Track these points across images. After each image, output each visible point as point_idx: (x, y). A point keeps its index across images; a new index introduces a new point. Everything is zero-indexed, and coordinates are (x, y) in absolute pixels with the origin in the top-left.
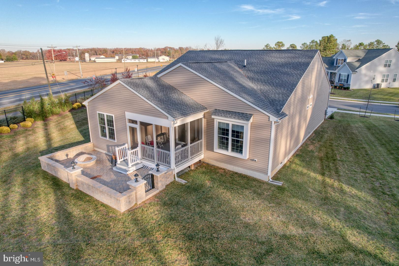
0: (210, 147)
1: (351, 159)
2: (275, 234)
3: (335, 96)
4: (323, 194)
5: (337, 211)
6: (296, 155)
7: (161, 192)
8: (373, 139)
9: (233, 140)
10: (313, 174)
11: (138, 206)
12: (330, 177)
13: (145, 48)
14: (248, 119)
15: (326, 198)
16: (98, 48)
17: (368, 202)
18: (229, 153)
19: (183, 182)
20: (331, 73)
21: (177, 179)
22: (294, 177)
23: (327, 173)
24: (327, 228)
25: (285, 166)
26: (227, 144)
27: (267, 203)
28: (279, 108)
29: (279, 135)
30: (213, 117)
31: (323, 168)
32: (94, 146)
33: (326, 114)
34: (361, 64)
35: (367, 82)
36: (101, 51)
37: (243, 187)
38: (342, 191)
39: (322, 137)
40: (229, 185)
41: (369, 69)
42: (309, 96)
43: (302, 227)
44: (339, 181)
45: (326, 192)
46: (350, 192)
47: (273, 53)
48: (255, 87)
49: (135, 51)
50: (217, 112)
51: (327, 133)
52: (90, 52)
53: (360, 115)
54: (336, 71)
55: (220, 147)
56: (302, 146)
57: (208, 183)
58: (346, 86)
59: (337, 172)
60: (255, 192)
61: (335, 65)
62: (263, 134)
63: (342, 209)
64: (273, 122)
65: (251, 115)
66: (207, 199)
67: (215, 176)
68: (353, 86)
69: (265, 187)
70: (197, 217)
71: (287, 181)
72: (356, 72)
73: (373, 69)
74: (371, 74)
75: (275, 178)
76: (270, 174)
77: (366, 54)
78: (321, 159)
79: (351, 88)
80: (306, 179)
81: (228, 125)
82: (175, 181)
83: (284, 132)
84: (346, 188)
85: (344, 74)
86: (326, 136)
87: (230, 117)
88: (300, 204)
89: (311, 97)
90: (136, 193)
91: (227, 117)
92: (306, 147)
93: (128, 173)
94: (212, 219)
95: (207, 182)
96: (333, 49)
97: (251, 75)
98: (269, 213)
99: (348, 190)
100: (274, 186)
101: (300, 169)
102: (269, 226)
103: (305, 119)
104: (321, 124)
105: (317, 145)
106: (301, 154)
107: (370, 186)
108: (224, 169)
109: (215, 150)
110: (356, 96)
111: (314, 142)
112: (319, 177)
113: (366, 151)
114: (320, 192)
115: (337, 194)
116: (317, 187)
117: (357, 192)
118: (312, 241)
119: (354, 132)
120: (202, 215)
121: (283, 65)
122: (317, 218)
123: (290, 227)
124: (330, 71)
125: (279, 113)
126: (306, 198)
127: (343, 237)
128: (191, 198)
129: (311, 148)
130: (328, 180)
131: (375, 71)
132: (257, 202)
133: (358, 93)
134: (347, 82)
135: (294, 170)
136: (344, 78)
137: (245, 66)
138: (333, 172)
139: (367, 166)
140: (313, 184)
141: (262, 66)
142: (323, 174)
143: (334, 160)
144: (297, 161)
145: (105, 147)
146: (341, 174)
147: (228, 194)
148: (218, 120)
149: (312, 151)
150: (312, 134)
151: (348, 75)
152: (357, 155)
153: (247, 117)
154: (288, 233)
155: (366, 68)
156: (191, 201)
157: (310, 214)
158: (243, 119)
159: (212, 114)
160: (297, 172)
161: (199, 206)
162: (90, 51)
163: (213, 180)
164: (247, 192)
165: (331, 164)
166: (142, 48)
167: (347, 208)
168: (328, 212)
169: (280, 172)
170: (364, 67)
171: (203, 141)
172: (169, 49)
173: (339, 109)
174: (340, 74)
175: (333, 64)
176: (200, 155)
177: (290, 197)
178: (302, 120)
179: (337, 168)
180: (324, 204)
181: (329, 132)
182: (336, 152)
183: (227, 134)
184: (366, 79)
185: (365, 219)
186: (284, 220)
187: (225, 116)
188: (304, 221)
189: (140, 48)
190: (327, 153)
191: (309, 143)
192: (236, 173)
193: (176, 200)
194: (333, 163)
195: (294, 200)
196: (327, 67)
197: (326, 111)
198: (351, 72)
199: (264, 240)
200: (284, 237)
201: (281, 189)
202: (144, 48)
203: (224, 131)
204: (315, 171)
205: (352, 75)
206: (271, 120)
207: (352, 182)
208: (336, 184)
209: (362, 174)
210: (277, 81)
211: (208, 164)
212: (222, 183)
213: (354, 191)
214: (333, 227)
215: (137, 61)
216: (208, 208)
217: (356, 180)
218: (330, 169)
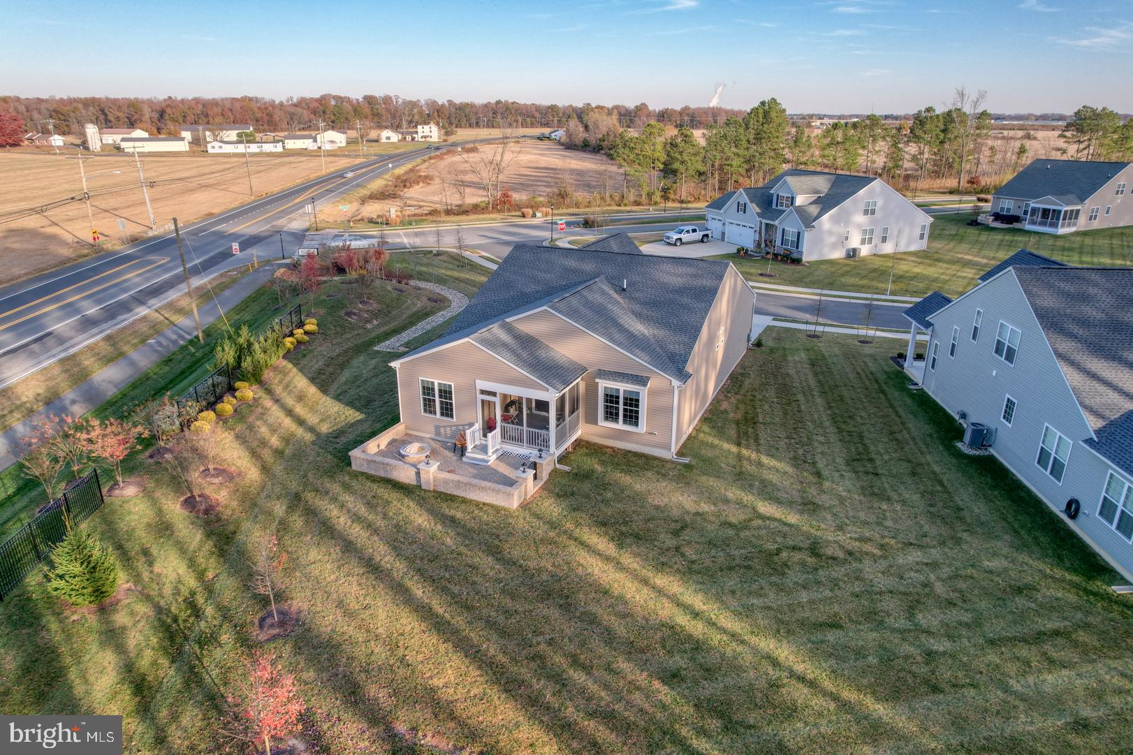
0: (592, 419)
1: (777, 420)
2: (688, 512)
3: (773, 281)
4: (738, 470)
5: (751, 486)
6: (705, 420)
7: (545, 483)
8: (813, 383)
9: (625, 410)
10: (726, 446)
11: (529, 501)
12: (747, 447)
13: (259, 96)
14: (645, 385)
15: (741, 473)
16: (107, 99)
17: (785, 473)
18: (620, 426)
19: (567, 468)
20: (767, 224)
21: (558, 466)
22: (704, 451)
23: (744, 442)
24: (739, 503)
25: (690, 437)
26: (617, 414)
27: (674, 484)
28: (681, 367)
29: (683, 400)
30: (597, 380)
31: (739, 437)
32: (407, 428)
33: (748, 340)
34: (822, 209)
35: (834, 246)
36: (120, 107)
37: (643, 469)
38: (760, 464)
39: (740, 386)
40: (625, 468)
41: (836, 220)
42: (719, 330)
43: (715, 504)
44: (758, 451)
45: (741, 467)
46: (769, 464)
47: (663, 262)
48: (646, 332)
49: (231, 110)
50: (603, 374)
51: (749, 378)
52: (83, 111)
53: (808, 333)
54: (776, 223)
55: (606, 419)
56: (711, 404)
57: (599, 468)
58: (795, 256)
59: (757, 440)
60: (658, 473)
61: (774, 207)
62: (663, 401)
63: (757, 483)
64: (676, 388)
65: (648, 379)
66: (606, 486)
67: (603, 458)
68: (809, 255)
69: (669, 465)
70: (602, 506)
71: (695, 456)
72: (813, 227)
73: (844, 219)
74: (840, 229)
75: (680, 453)
76: (674, 449)
77: (832, 186)
78: (737, 423)
79: (805, 259)
80: (717, 452)
81: (618, 390)
82: (555, 468)
83: (688, 394)
84: (765, 460)
85: (791, 230)
86: (747, 382)
87: (621, 381)
88: (712, 482)
89: (722, 329)
90: (526, 486)
91: (617, 381)
92: (717, 405)
93: (489, 464)
94: (619, 506)
95: (596, 466)
96: (777, 137)
97: (637, 308)
98: (678, 494)
99: (766, 462)
100: (680, 464)
101: (710, 439)
102: (680, 506)
103: (715, 365)
104: (742, 360)
105: (733, 400)
106: (710, 416)
107: (792, 454)
108: (612, 448)
109: (600, 423)
110: (810, 282)
111: (730, 395)
112: (734, 449)
113: (799, 406)
114: (734, 467)
115: (753, 467)
116: (730, 461)
117: (776, 463)
118: (724, 515)
119: (790, 372)
120: (606, 502)
121: (681, 291)
122: (730, 495)
123: (702, 505)
124: (764, 221)
125: (683, 376)
126: (718, 475)
127: (754, 510)
128: (586, 486)
129: (725, 405)
130: (744, 452)
131: (847, 223)
132: (664, 484)
133: (816, 273)
134: (797, 248)
135: (702, 442)
136: (791, 238)
137: (624, 290)
138: (752, 441)
139: (795, 429)
140: (726, 457)
141: (650, 290)
142: (739, 444)
143: (755, 423)
144: (706, 428)
145: (433, 429)
146: (761, 442)
147: (628, 478)
148: (603, 384)
149: (726, 412)
150: (726, 381)
151: (799, 233)
152: (785, 414)
153: (642, 381)
154: (701, 511)
155: (832, 218)
156: (587, 490)
157: (723, 491)
158: (637, 384)
159: (596, 377)
160: (707, 444)
161: (599, 494)
162: (80, 106)
163: (603, 463)
164: (649, 474)
165: (750, 430)
166: (250, 99)
167: (763, 481)
168: (743, 488)
169: (684, 445)
170: (826, 217)
171: (581, 411)
172: (333, 103)
173: (777, 317)
174: (784, 230)
175: (770, 203)
176: (577, 430)
177: (699, 475)
178: (710, 369)
179: (757, 435)
180: (738, 480)
181: (752, 376)
182: (758, 410)
183: (617, 403)
184: (833, 239)
185: (778, 490)
186: (695, 499)
187: (614, 380)
188: (716, 498)
189: (244, 99)
190: (746, 413)
191: (722, 397)
192: (630, 452)
193: (569, 490)
194: (753, 428)
195: (704, 478)
196: (758, 210)
197: (749, 335)
198: (804, 228)
199: (677, 518)
200: (697, 514)
201: (688, 467)
202: (256, 98)
203: (611, 399)
204: (728, 440)
205: (806, 233)
206: (673, 384)
207: (773, 451)
208: (754, 456)
209: (786, 440)
210: (675, 322)
211: (588, 442)
212: (616, 466)
213: (773, 463)
214: (745, 501)
215: (254, 148)
216: (609, 495)
217: (778, 449)
218: (748, 437)
